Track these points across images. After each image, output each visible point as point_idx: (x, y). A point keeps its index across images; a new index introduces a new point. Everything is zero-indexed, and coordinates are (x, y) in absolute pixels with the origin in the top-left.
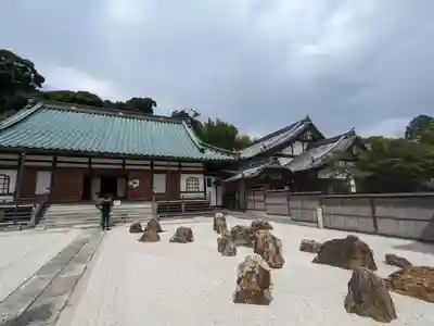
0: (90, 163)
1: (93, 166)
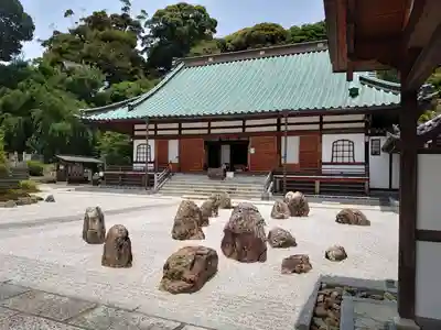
0: (209, 128)
1: (213, 131)
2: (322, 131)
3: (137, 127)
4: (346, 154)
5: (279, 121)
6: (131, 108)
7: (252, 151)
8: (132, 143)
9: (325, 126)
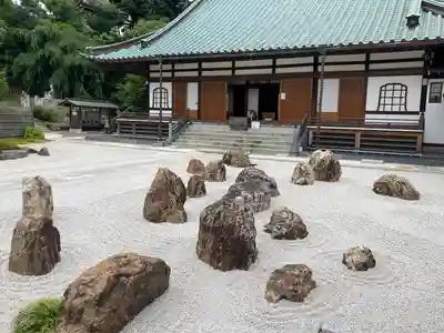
1: (238, 72)
2: (368, 73)
3: (152, 67)
4: (397, 101)
5: (316, 59)
6: (144, 45)
7: (283, 96)
8: (148, 86)
9: (372, 67)
